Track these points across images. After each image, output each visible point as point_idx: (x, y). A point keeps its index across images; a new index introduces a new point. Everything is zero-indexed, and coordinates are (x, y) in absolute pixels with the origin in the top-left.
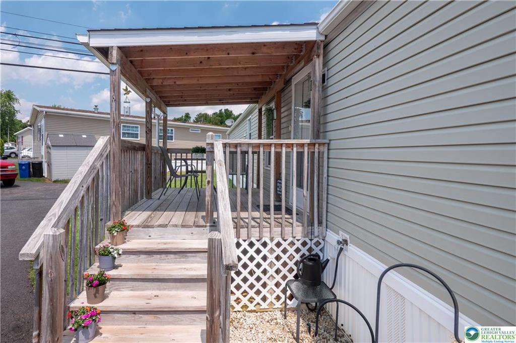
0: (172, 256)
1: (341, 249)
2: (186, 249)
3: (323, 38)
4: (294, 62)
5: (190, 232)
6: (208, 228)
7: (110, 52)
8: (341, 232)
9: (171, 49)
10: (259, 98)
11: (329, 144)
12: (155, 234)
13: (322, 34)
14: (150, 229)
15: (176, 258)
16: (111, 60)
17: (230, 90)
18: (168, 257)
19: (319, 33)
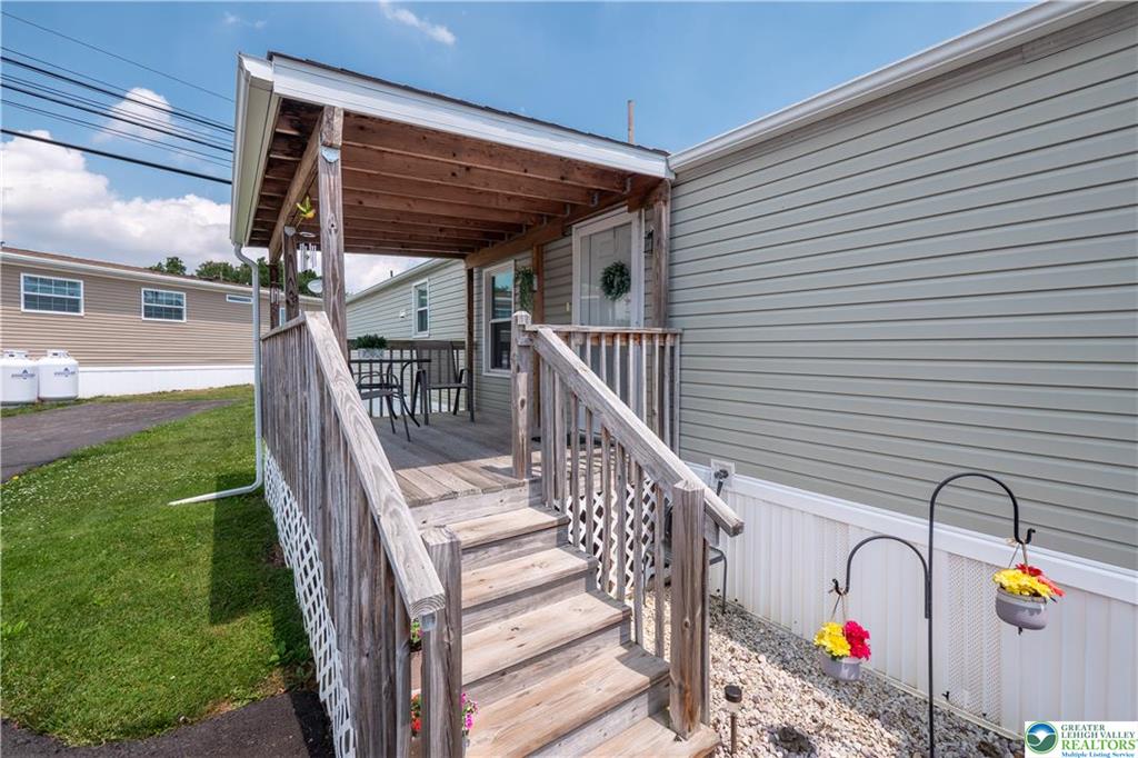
0: (496, 549)
1: (720, 484)
2: (520, 530)
3: (673, 177)
4: (596, 202)
5: (498, 500)
6: (527, 486)
7: (325, 119)
8: (713, 461)
9: (425, 138)
10: (472, 250)
11: (681, 335)
12: (436, 515)
13: (672, 171)
14: (423, 508)
15: (503, 552)
16: (330, 137)
17: (441, 230)
18: (490, 553)
19: (669, 168)
